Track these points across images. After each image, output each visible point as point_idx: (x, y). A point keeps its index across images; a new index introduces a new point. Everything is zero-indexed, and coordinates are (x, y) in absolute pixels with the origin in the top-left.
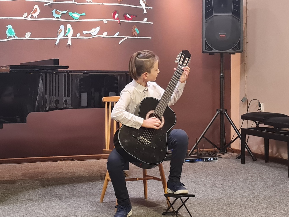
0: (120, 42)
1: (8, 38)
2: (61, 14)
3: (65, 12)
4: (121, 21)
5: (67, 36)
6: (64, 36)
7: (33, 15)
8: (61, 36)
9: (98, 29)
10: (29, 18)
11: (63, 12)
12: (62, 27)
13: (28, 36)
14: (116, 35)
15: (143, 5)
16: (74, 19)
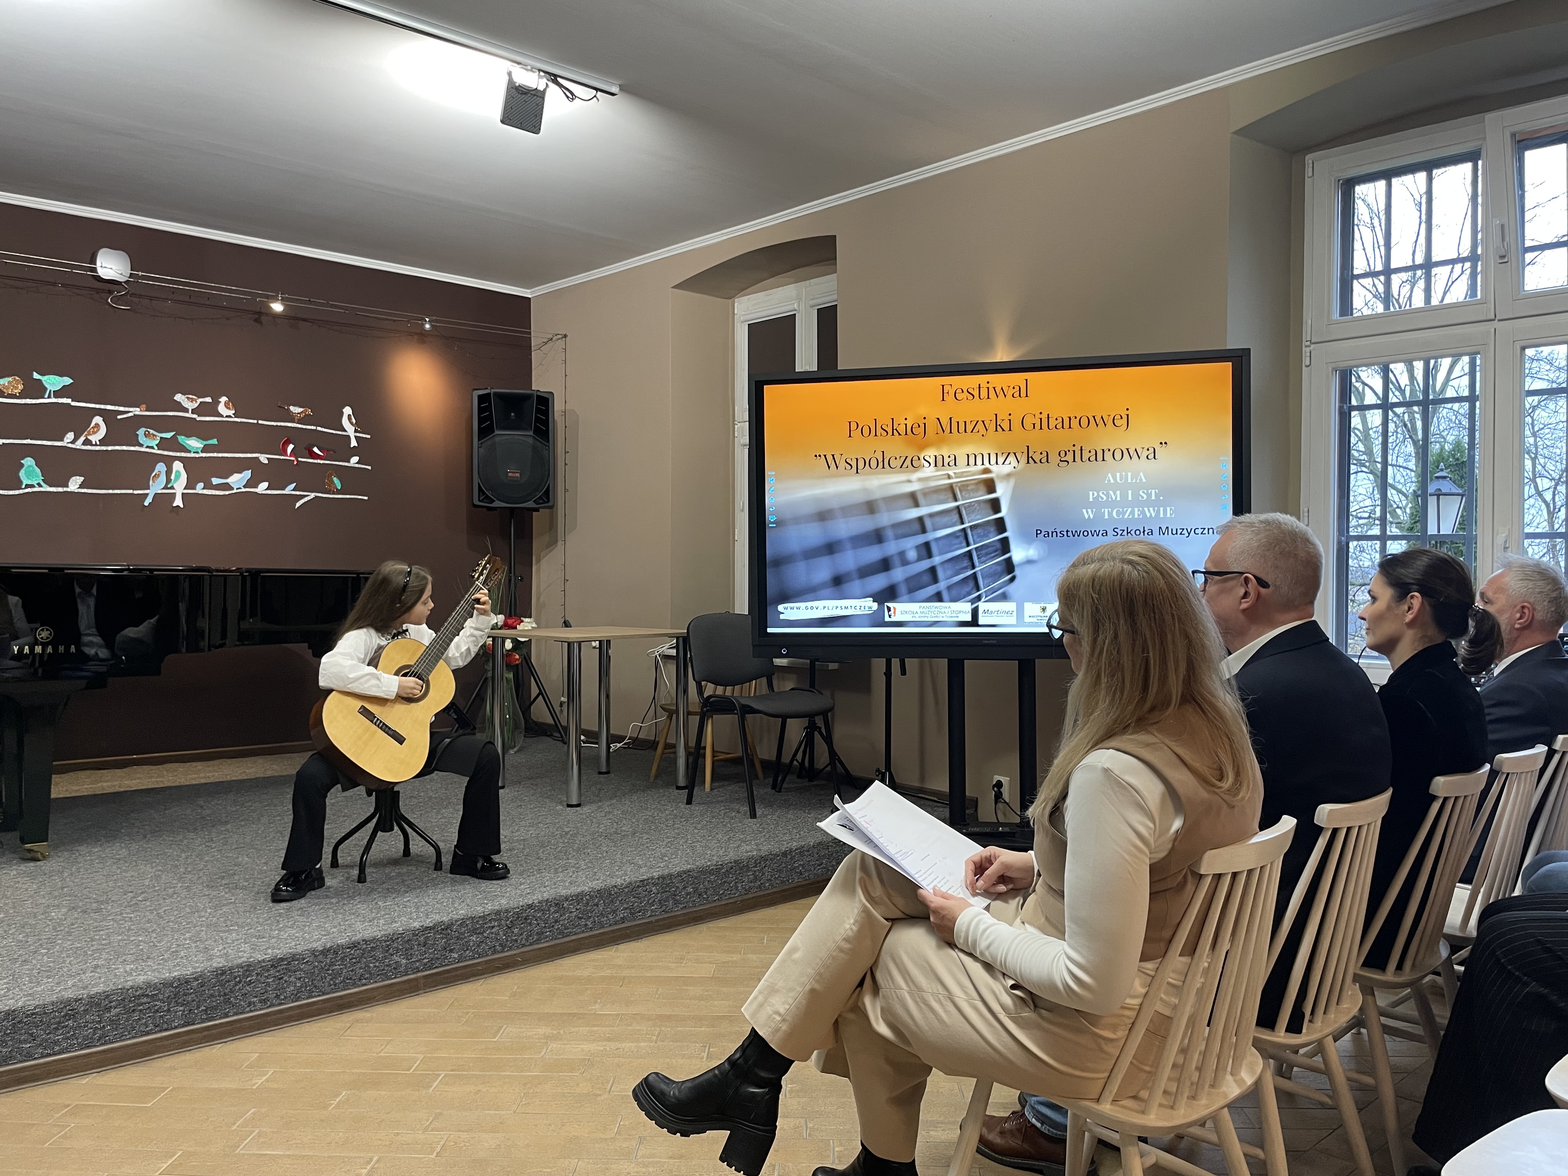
0: (298, 505)
1: (23, 486)
2: (159, 438)
3: (169, 435)
4: (299, 459)
5: (172, 488)
6: (165, 488)
7: (89, 437)
8: (156, 487)
9: (248, 474)
10: (79, 445)
11: (164, 435)
12: (161, 467)
13: (74, 484)
14: (289, 490)
15: (350, 430)
16: (189, 452)
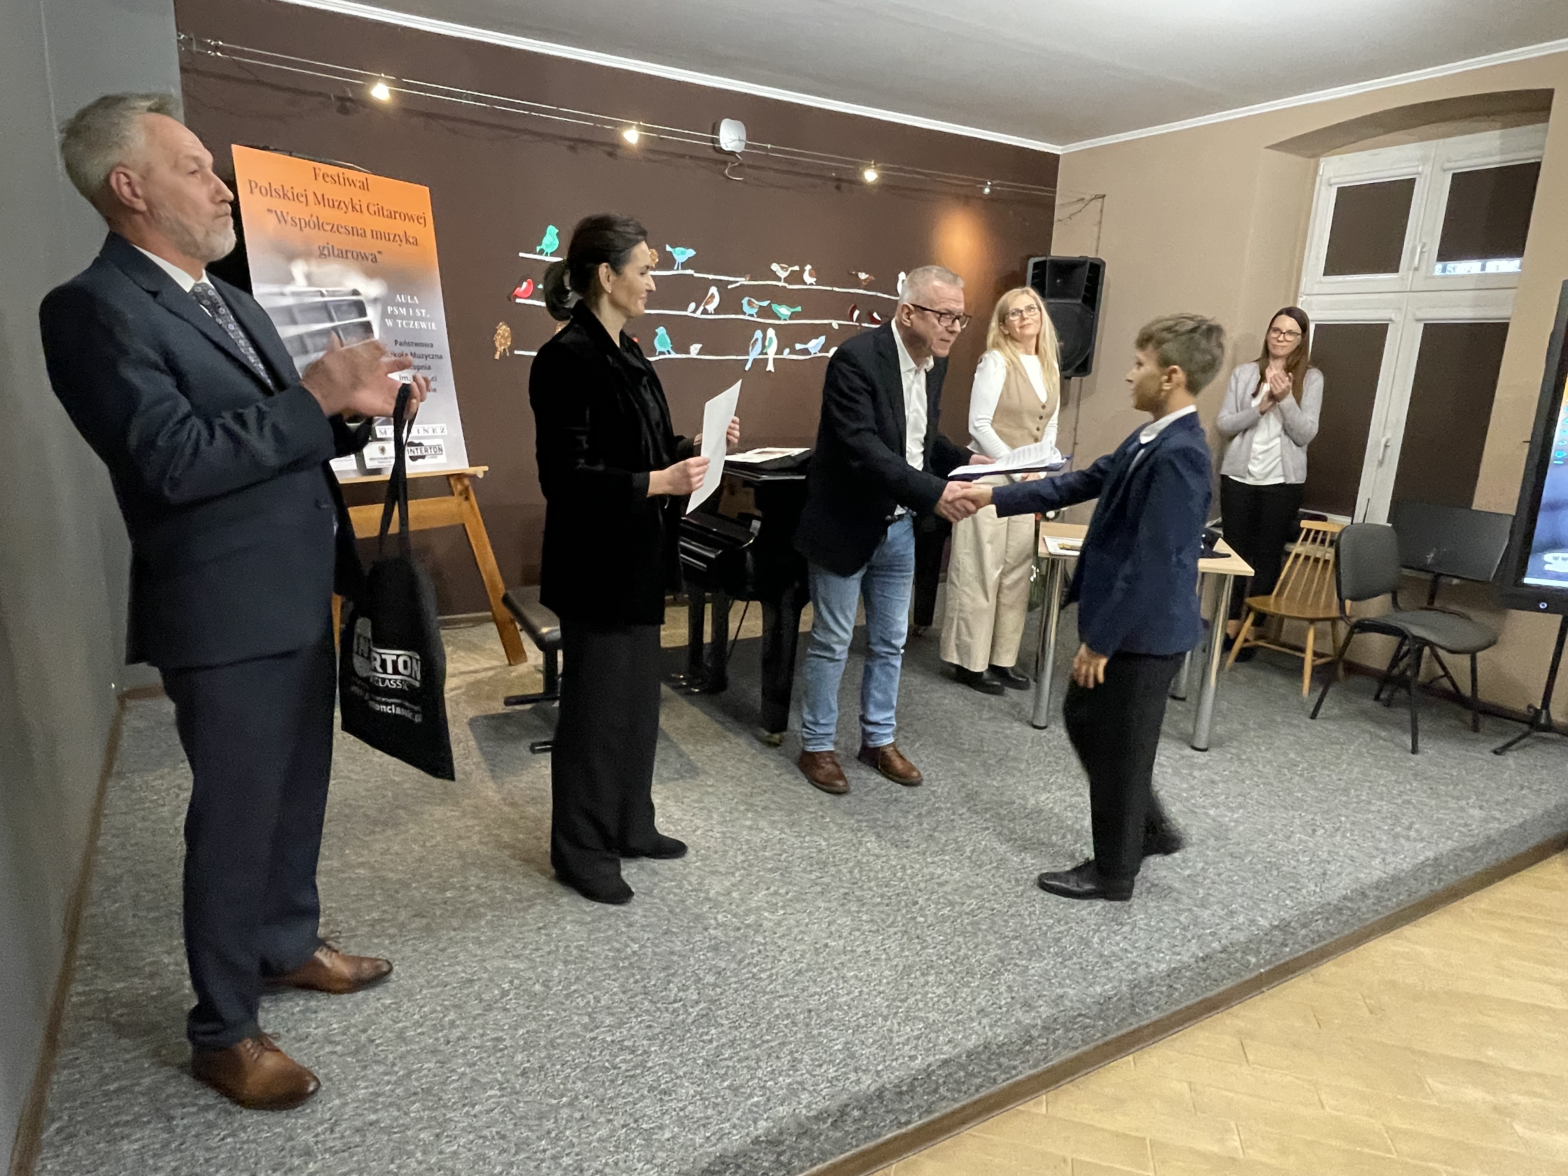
1: (657, 354)
2: (758, 307)
4: (864, 325)
5: (766, 353)
6: (762, 353)
7: (706, 307)
10: (698, 314)
11: (762, 303)
